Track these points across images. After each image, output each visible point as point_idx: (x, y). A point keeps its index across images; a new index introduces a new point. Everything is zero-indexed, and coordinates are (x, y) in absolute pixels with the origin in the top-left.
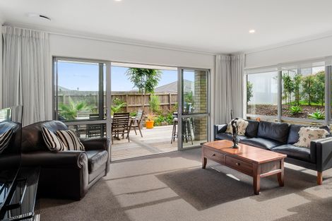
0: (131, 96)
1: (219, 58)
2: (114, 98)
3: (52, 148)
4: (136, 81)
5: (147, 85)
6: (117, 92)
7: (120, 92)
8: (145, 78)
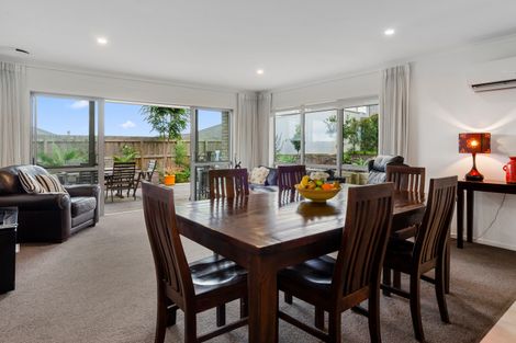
0: (148, 142)
1: (242, 96)
2: (122, 145)
3: (30, 190)
4: (156, 123)
5: (171, 128)
6: (127, 138)
7: (132, 138)
8: (168, 118)
